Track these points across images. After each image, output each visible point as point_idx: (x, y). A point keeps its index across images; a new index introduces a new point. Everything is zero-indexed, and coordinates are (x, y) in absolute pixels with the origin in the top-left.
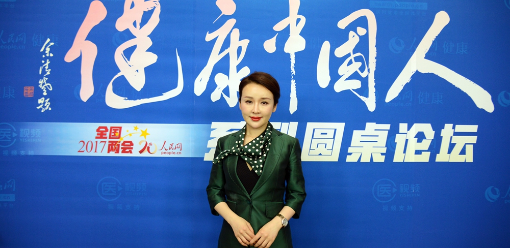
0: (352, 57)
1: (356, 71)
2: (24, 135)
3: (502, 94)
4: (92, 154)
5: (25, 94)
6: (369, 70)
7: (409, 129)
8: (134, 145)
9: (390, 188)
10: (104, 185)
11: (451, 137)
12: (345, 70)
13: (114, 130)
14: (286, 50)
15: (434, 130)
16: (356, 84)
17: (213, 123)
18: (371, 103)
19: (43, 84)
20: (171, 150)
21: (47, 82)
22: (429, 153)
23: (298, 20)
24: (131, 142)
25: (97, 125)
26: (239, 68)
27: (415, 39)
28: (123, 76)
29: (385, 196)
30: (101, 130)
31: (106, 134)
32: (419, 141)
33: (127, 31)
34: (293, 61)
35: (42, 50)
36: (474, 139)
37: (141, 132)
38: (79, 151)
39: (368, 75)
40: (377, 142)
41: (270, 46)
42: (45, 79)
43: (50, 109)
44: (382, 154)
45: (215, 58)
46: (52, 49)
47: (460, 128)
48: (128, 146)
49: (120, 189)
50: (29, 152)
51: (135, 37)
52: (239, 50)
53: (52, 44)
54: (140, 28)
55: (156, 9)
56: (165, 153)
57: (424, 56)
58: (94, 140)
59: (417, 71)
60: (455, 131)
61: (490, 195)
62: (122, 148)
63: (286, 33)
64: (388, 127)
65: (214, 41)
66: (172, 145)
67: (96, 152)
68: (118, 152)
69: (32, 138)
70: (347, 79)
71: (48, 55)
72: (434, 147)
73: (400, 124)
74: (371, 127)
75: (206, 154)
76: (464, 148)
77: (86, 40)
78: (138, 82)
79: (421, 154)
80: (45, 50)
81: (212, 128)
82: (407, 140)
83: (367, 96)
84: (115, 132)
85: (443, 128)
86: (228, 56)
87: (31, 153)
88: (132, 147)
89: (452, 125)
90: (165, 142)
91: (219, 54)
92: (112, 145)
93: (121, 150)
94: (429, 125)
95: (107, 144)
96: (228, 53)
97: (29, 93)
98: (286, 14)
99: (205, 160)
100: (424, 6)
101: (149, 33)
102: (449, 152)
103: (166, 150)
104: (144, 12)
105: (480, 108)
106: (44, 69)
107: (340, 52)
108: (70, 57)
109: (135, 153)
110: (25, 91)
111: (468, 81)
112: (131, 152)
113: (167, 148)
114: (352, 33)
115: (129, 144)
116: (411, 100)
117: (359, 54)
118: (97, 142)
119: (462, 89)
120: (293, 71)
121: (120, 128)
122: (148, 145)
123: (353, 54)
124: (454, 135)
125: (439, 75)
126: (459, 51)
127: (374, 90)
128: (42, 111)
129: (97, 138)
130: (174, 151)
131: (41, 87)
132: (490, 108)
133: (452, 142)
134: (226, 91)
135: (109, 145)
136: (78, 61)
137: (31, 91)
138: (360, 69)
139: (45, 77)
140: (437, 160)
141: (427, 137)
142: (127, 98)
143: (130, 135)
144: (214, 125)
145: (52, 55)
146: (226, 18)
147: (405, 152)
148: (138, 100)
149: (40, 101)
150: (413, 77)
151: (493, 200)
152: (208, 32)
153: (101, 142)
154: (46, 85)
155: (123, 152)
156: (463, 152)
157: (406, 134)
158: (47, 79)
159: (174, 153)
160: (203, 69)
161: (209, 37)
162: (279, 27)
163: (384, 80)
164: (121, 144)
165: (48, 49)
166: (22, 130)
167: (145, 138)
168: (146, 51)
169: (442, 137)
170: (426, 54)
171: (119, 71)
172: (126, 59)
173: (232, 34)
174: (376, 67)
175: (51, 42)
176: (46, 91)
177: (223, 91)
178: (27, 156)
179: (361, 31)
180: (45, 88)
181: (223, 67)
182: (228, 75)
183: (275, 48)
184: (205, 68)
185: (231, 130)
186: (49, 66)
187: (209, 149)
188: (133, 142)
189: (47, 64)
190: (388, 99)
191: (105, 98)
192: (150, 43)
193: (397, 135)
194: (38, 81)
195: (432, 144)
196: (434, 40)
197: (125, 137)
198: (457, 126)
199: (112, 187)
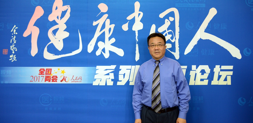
0: (167, 32)
1: (169, 39)
2: (3, 74)
3: (245, 50)
4: (37, 82)
5: (3, 53)
6: (175, 39)
7: (197, 68)
8: (58, 78)
10: (43, 98)
11: (219, 72)
13: (48, 70)
15: (210, 69)
16: (169, 46)
17: (97, 66)
18: (177, 55)
19: (13, 48)
20: (76, 80)
21: (15, 47)
22: (208, 80)
23: (139, 14)
25: (39, 68)
26: (110, 38)
27: (199, 22)
28: (52, 43)
30: (42, 70)
31: (44, 73)
32: (202, 74)
33: (54, 21)
34: (137, 35)
35: (12, 31)
36: (231, 73)
37: (61, 71)
38: (30, 81)
39: (175, 41)
41: (125, 27)
43: (16, 60)
45: (98, 34)
46: (17, 31)
47: (223, 67)
48: (55, 78)
49: (51, 100)
51: (58, 24)
52: (110, 30)
53: (17, 28)
54: (60, 20)
55: (68, 10)
56: (73, 81)
57: (204, 31)
58: (38, 76)
59: (200, 38)
60: (221, 69)
61: (241, 102)
62: (52, 79)
63: (133, 21)
64: (186, 67)
65: (97, 25)
66: (77, 77)
67: (39, 81)
68: (50, 81)
69: (7, 75)
71: (15, 33)
72: (210, 77)
73: (192, 66)
75: (94, 82)
76: (226, 77)
77: (34, 26)
78: (60, 46)
79: (203, 81)
80: (13, 31)
81: (96, 69)
82: (196, 74)
83: (175, 52)
85: (215, 68)
86: (104, 33)
87: (6, 82)
89: (219, 66)
90: (73, 76)
91: (100, 31)
92: (47, 78)
94: (207, 66)
95: (45, 77)
96: (104, 31)
97: (5, 52)
98: (133, 11)
99: (93, 85)
100: (204, 5)
101: (65, 22)
102: (218, 80)
104: (62, 11)
105: (234, 57)
106: (13, 40)
107: (160, 30)
108: (26, 34)
109: (59, 82)
110: (3, 52)
111: (227, 43)
112: (56, 81)
113: (75, 79)
114: (166, 20)
116: (198, 53)
117: (170, 31)
118: (39, 76)
119: (224, 47)
120: (137, 40)
121: (51, 69)
122: (65, 78)
123: (167, 30)
124: (221, 71)
125: (212, 40)
126: (222, 28)
127: (178, 48)
128: (12, 61)
129: (39, 74)
130: (78, 80)
131: (11, 49)
132: (239, 57)
133: (220, 75)
134: (104, 50)
136: (30, 36)
137: (7, 52)
138: (171, 38)
139: (14, 44)
140: (212, 84)
141: (206, 72)
142: (54, 54)
143: (56, 73)
144: (98, 67)
145: (17, 33)
146: (103, 14)
147: (195, 80)
148: (60, 55)
149: (11, 56)
150: (198, 42)
151: (242, 104)
152: (94, 21)
153: (42, 76)
154: (14, 48)
155: (52, 81)
157: (195, 70)
158: (14, 45)
159: (78, 81)
160: (92, 39)
161: (95, 23)
162: (130, 18)
163: (184, 44)
164: (51, 77)
165: (15, 31)
166: (2, 71)
167: (63, 74)
168: (64, 31)
169: (214, 72)
170: (205, 30)
171: (50, 41)
172: (54, 35)
173: (106, 22)
174: (179, 37)
176: (14, 51)
177: (102, 50)
178: (4, 84)
179: (171, 19)
180: (13, 50)
181: (102, 38)
182: (104, 42)
183: (128, 28)
184: (93, 39)
185: (106, 70)
186: (15, 39)
187: (95, 79)
188: (57, 76)
189: (14, 38)
190: (186, 53)
191: (43, 54)
192: (65, 27)
193: (191, 71)
194: (10, 47)
195: (209, 76)
196: (209, 22)
197: (53, 74)
198: (222, 66)
199: (47, 99)
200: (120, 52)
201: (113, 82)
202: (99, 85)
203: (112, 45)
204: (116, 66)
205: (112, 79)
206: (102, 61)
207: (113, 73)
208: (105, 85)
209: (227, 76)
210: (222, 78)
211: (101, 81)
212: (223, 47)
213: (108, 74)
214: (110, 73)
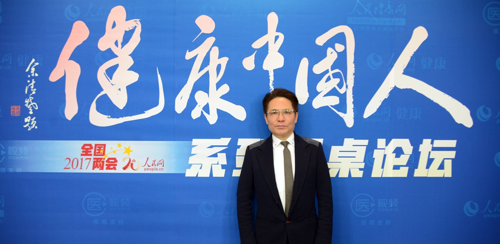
0: (330, 73)
1: (335, 87)
2: (12, 153)
3: (481, 109)
4: (78, 171)
5: (11, 113)
6: (347, 87)
7: (387, 145)
8: (118, 162)
9: (368, 203)
10: (90, 201)
11: (430, 152)
12: (323, 87)
13: (98, 147)
14: (265, 67)
15: (412, 146)
16: (334, 101)
17: (193, 140)
18: (349, 119)
19: (29, 103)
20: (154, 167)
21: (33, 101)
22: (407, 168)
23: (277, 38)
24: (115, 159)
25: (81, 143)
26: (218, 85)
27: (393, 54)
28: (106, 95)
29: (363, 211)
30: (86, 147)
31: (90, 152)
32: (398, 156)
33: (109, 50)
34: (272, 78)
35: (27, 70)
36: (452, 154)
37: (124, 149)
38: (65, 168)
39: (346, 92)
40: (355, 157)
41: (249, 63)
42: (31, 98)
43: (36, 127)
44: (360, 169)
45: (194, 76)
46: (37, 69)
47: (438, 143)
48: (112, 163)
49: (104, 204)
50: (17, 169)
51: (117, 56)
52: (219, 68)
53: (37, 64)
54: (122, 48)
55: (136, 28)
56: (148, 169)
57: (403, 72)
58: (80, 157)
59: (395, 86)
60: (434, 146)
61: (470, 210)
62: (106, 165)
63: (264, 52)
64: (366, 142)
65: (194, 59)
66: (154, 161)
67: (81, 168)
68: (102, 168)
69: (21, 156)
70: (325, 96)
71: (33, 75)
73: (379, 140)
74: (349, 142)
75: (187, 170)
76: (443, 163)
77: (70, 59)
78: (120, 100)
79: (399, 169)
80: (30, 70)
81: (192, 144)
82: (385, 156)
83: (345, 112)
84: (99, 150)
85: (422, 144)
86: (207, 74)
87: (19, 170)
88: (116, 163)
89: (430, 140)
90: (148, 158)
91: (199, 72)
92: (97, 162)
93: (105, 167)
94: (407, 141)
95: (92, 161)
96: (208, 71)
97: (16, 112)
98: (265, 32)
99: (186, 176)
100: (402, 22)
101: (131, 53)
102: (428, 167)
103: (149, 166)
104: (125, 31)
105: (459, 123)
106: (30, 88)
107: (318, 69)
108: (54, 77)
109: (119, 170)
110: (12, 110)
111: (447, 96)
112: (115, 169)
113: (150, 164)
114: (330, 50)
115: (113, 161)
116: (389, 116)
117: (337, 71)
118: (82, 159)
119: (441, 104)
121: (105, 145)
122: (131, 162)
123: (332, 70)
124: (432, 150)
125: (417, 91)
126: (437, 66)
127: (352, 106)
128: (29, 130)
129: (82, 155)
130: (156, 167)
131: (27, 106)
132: (468, 123)
133: (431, 157)
134: (206, 108)
135: (94, 162)
136: (62, 81)
137: (18, 110)
138: (338, 85)
139: (31, 96)
140: (415, 175)
141: (405, 152)
142: (110, 117)
143: (114, 152)
144: (195, 141)
145: (37, 75)
146: (205, 36)
147: (383, 167)
148: (121, 118)
149: (26, 120)
150: (391, 93)
151: (472, 214)
152: (188, 51)
153: (87, 159)
154: (32, 104)
155: (107, 169)
156: (441, 167)
157: (384, 149)
158: (33, 98)
159: (157, 169)
160: (183, 87)
161: (189, 55)
162: (258, 44)
163: (362, 96)
164: (105, 160)
165: (33, 69)
166: (10, 148)
167: (129, 155)
168: (128, 70)
169: (420, 152)
170: (404, 70)
171: (102, 90)
172: (109, 78)
173: (211, 52)
174: (354, 84)
175: (36, 62)
176: (32, 110)
177: (203, 109)
178: (15, 173)
179: (339, 47)
180: (31, 107)
181: (202, 85)
182: (208, 92)
183: (254, 65)
184: (185, 86)
185: (212, 147)
186: (34, 86)
187: (191, 165)
188: (117, 159)
189: (32, 84)
190: (366, 115)
191: (88, 116)
192: (131, 62)
193: (375, 150)
194: (25, 101)
195: (411, 159)
196: (412, 55)
197: (109, 154)
198: (435, 141)
199: (97, 203)
200: (239, 113)
201: (224, 170)
202: (199, 176)
203: (223, 97)
204: (231, 139)
205: (222, 165)
206: (203, 130)
207: (225, 154)
208: (209, 176)
209: (445, 160)
210: (436, 164)
211: (201, 168)
212: (439, 103)
213: (215, 155)
214: (219, 152)
